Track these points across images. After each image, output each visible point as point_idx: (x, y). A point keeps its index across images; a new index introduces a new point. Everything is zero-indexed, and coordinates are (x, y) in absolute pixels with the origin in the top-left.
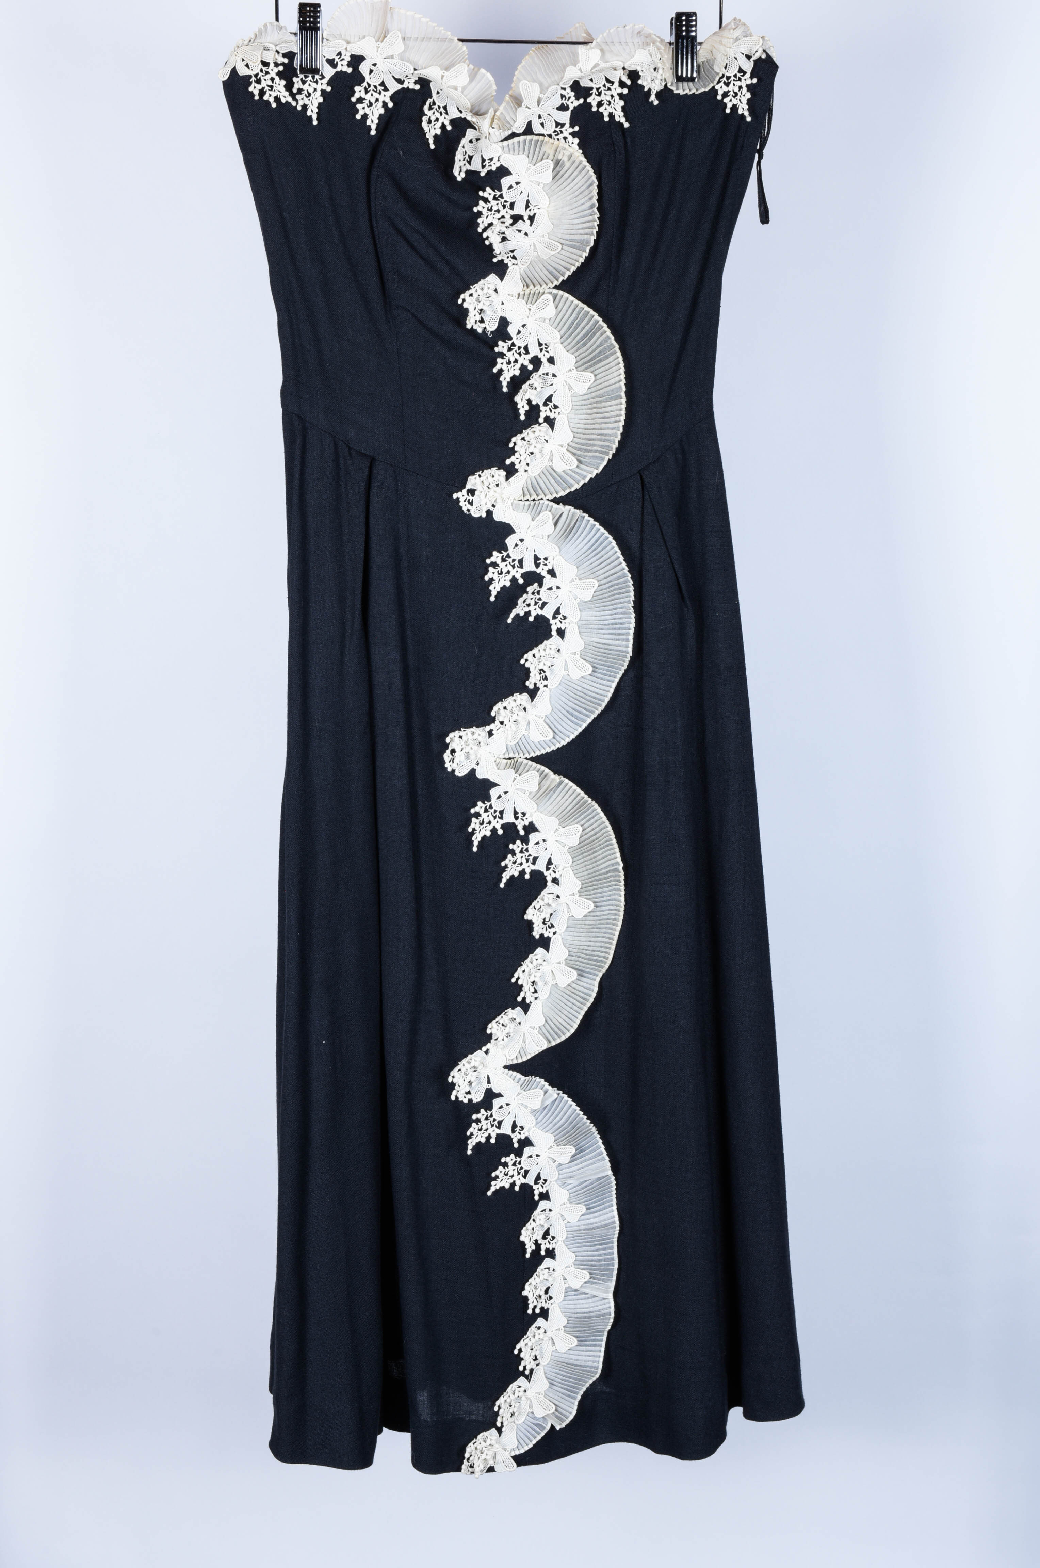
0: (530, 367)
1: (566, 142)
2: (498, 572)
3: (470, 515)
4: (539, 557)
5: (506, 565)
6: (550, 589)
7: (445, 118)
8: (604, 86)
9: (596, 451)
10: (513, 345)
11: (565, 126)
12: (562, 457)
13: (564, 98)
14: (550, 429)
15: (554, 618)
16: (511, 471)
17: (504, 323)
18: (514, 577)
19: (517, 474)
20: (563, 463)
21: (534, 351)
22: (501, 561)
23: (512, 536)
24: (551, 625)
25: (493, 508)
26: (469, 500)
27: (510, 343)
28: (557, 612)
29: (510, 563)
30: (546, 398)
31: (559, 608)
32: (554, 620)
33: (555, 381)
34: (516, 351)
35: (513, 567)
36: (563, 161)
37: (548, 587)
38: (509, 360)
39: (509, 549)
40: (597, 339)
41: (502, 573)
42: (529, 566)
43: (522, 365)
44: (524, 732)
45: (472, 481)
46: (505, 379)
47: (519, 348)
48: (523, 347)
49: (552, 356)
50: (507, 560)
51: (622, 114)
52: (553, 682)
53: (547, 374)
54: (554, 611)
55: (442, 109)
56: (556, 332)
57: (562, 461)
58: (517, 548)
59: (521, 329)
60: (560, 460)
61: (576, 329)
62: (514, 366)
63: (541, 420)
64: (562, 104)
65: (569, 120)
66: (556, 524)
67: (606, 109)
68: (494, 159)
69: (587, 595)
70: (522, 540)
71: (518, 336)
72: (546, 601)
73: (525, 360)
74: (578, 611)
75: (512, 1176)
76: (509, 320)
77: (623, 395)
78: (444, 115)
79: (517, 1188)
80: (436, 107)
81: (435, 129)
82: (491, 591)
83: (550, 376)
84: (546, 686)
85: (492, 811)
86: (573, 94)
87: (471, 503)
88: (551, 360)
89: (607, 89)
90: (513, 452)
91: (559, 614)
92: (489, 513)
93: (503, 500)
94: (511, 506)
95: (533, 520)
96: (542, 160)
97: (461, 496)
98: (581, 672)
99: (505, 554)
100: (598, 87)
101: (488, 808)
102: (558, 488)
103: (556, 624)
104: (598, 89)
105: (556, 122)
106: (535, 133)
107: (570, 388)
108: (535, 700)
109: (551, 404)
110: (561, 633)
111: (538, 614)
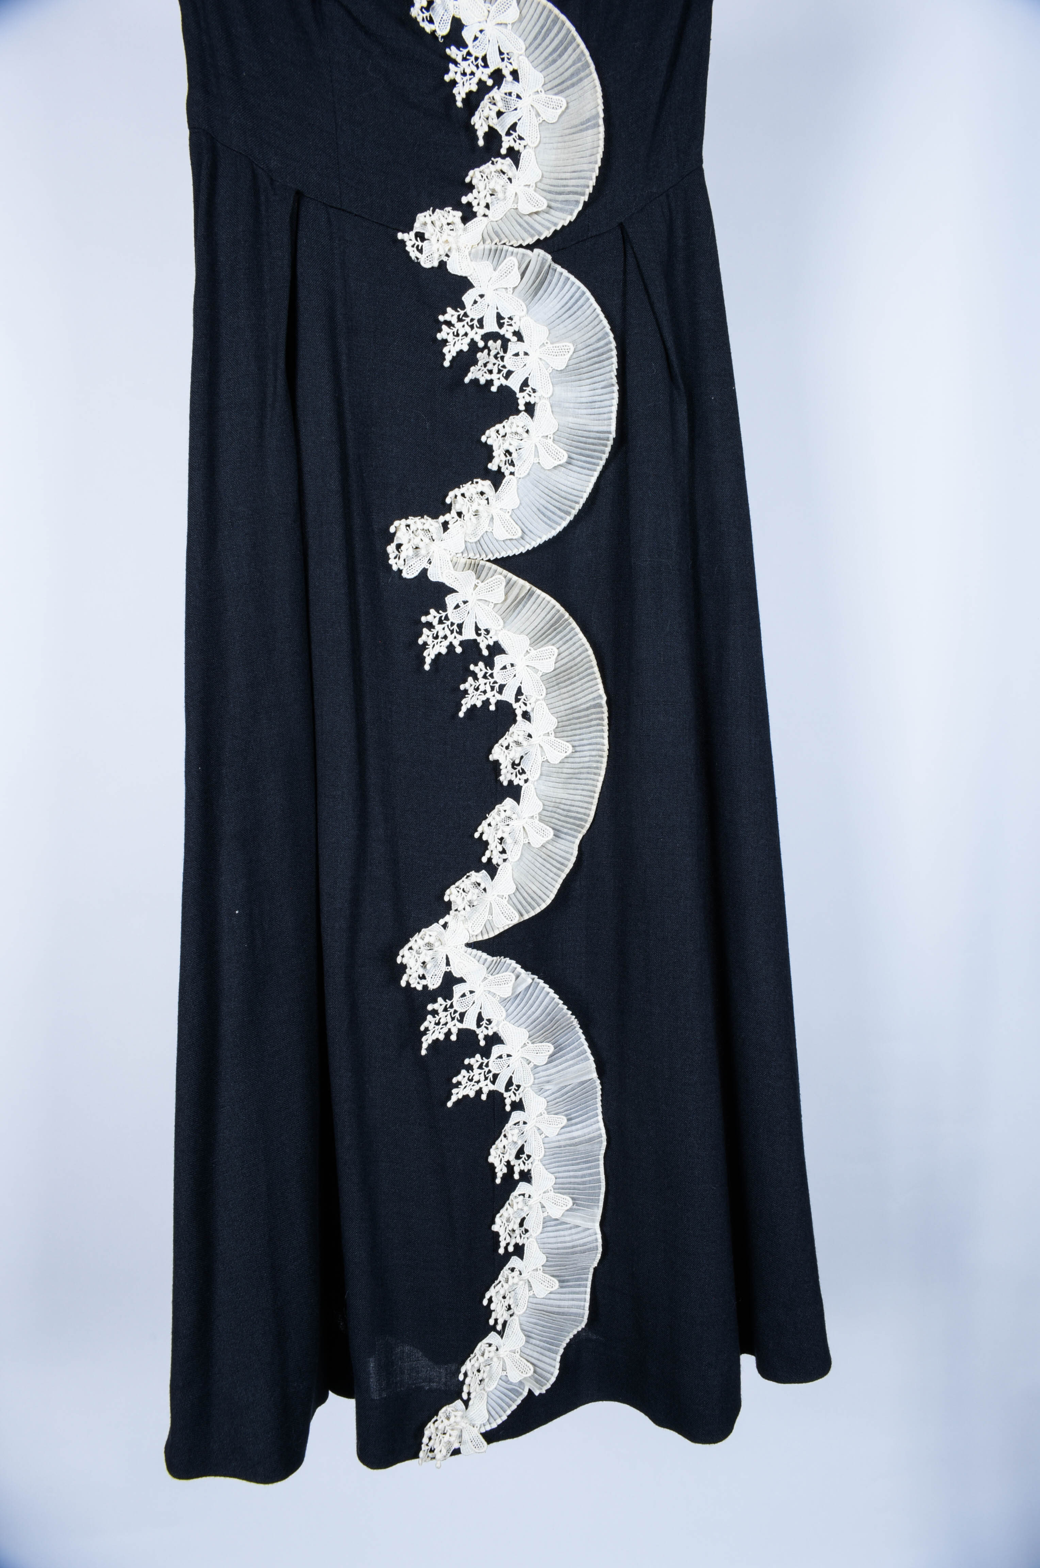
0: (490, 82)
2: (453, 333)
3: (419, 263)
4: (502, 315)
5: (463, 326)
6: (517, 355)
9: (569, 193)
10: (469, 54)
12: (529, 199)
14: (514, 167)
15: (522, 390)
16: (468, 214)
17: (457, 25)
18: (472, 340)
19: (475, 219)
20: (530, 205)
21: (495, 63)
22: (456, 320)
23: (470, 291)
24: (518, 399)
25: (447, 258)
26: (418, 246)
27: (465, 51)
28: (525, 383)
29: (467, 323)
30: (509, 126)
31: (527, 379)
32: (521, 394)
33: (519, 104)
34: (472, 62)
35: (472, 327)
37: (514, 353)
38: (464, 71)
39: (466, 306)
40: (569, 57)
41: (458, 335)
42: (491, 326)
43: (480, 80)
44: (486, 528)
45: (422, 220)
46: (460, 93)
47: (476, 59)
48: (480, 58)
49: (516, 68)
50: (465, 320)
52: (521, 469)
53: (510, 94)
54: (521, 382)
56: (521, 41)
57: (528, 204)
58: (476, 305)
59: (478, 35)
60: (527, 202)
61: (544, 39)
62: (470, 79)
63: (503, 151)
66: (523, 275)
69: (561, 363)
70: (482, 296)
71: (475, 43)
72: (512, 369)
73: (484, 74)
74: (551, 384)
75: (478, 1082)
76: (464, 22)
77: (601, 122)
79: (484, 1097)
82: (444, 355)
83: (514, 97)
84: (512, 473)
85: (449, 623)
87: (421, 251)
88: (515, 74)
90: (470, 187)
91: (528, 386)
92: (443, 264)
93: (459, 249)
94: (468, 256)
95: (495, 270)
97: (408, 238)
98: (554, 461)
99: (462, 312)
101: (443, 618)
102: (525, 235)
103: (524, 397)
107: (538, 115)
108: (499, 490)
109: (515, 135)
110: (530, 409)
111: (501, 385)
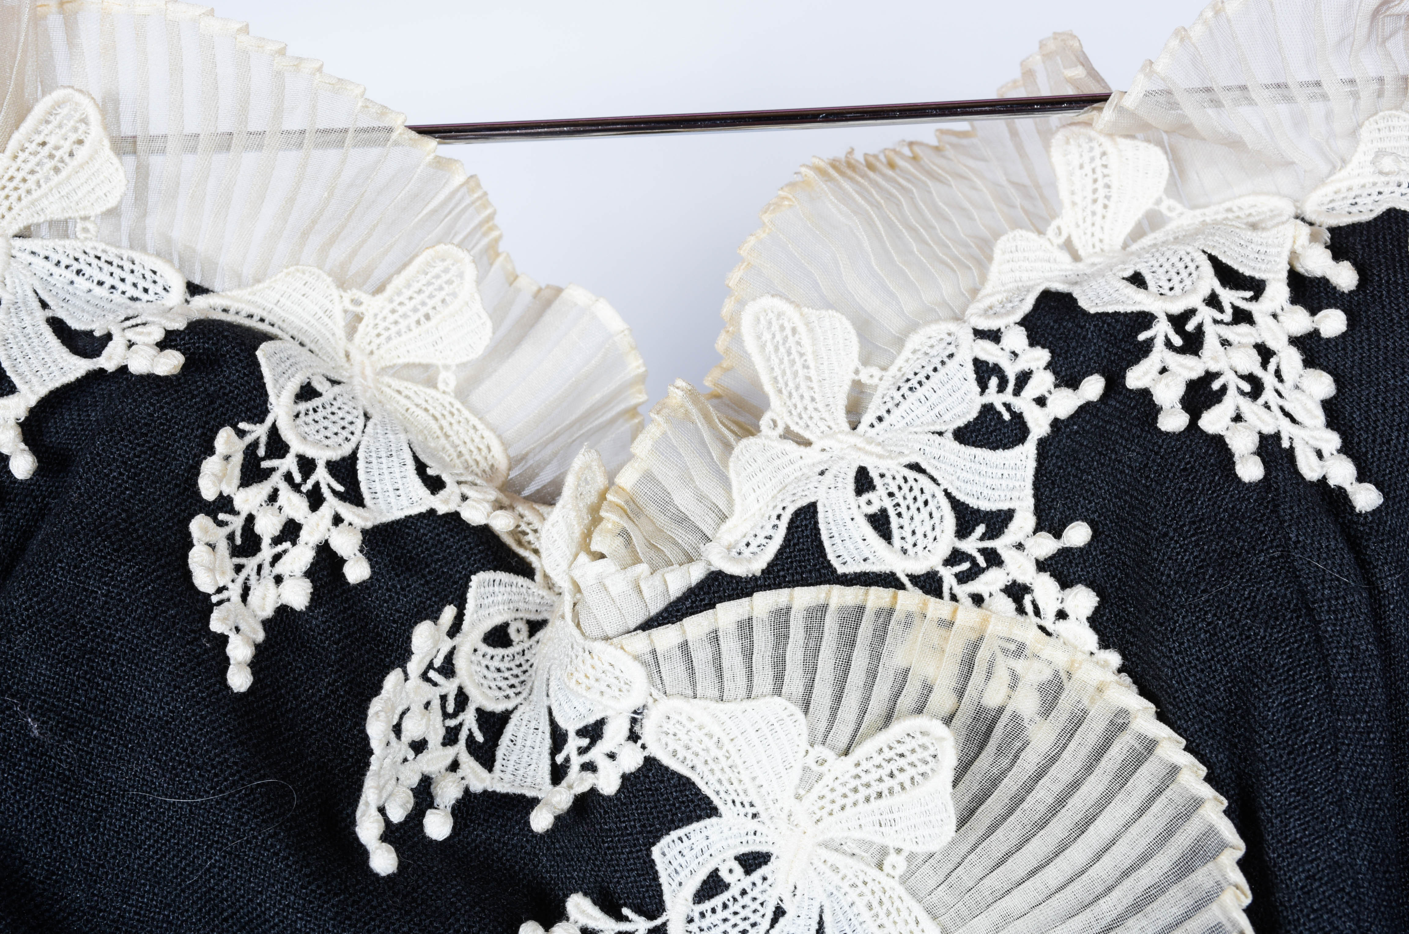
1: (1021, 610)
7: (337, 520)
8: (1213, 301)
11: (1013, 526)
13: (994, 382)
36: (1015, 717)
51: (1332, 441)
55: (321, 475)
64: (988, 409)
65: (1029, 491)
67: (1238, 418)
68: (608, 731)
78: (331, 505)
80: (289, 463)
81: (278, 580)
86: (1042, 356)
89: (1228, 316)
96: (888, 719)
100: (1177, 308)
104: (1178, 321)
105: (957, 506)
106: (841, 570)
